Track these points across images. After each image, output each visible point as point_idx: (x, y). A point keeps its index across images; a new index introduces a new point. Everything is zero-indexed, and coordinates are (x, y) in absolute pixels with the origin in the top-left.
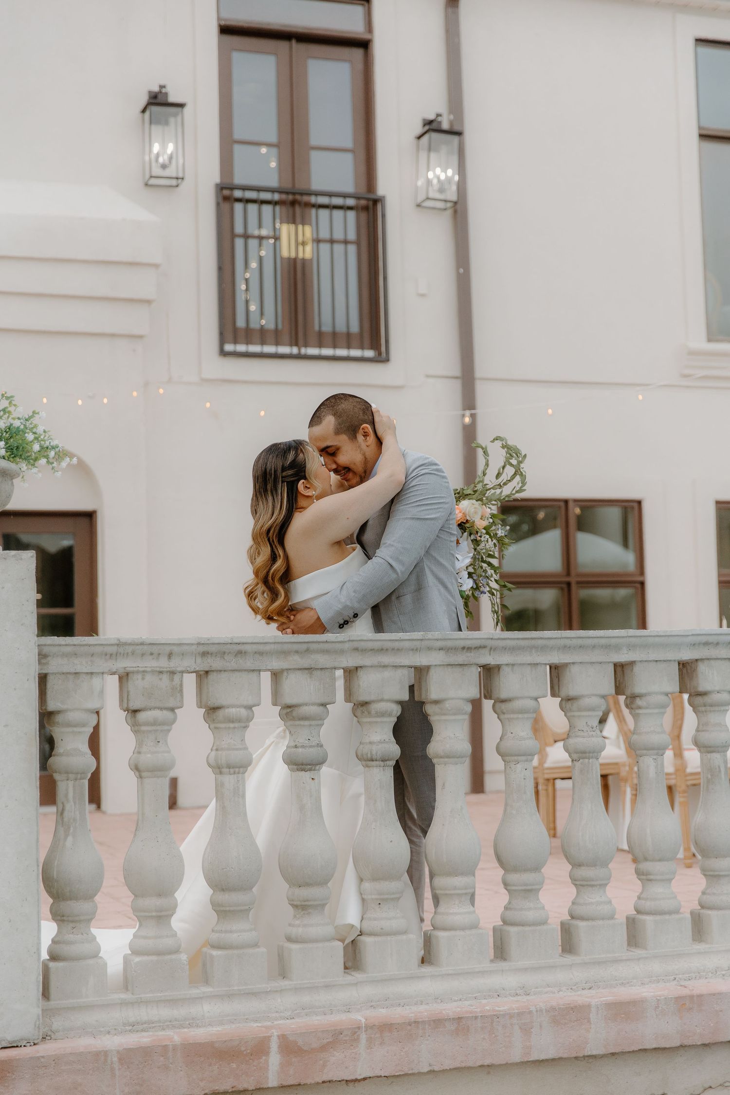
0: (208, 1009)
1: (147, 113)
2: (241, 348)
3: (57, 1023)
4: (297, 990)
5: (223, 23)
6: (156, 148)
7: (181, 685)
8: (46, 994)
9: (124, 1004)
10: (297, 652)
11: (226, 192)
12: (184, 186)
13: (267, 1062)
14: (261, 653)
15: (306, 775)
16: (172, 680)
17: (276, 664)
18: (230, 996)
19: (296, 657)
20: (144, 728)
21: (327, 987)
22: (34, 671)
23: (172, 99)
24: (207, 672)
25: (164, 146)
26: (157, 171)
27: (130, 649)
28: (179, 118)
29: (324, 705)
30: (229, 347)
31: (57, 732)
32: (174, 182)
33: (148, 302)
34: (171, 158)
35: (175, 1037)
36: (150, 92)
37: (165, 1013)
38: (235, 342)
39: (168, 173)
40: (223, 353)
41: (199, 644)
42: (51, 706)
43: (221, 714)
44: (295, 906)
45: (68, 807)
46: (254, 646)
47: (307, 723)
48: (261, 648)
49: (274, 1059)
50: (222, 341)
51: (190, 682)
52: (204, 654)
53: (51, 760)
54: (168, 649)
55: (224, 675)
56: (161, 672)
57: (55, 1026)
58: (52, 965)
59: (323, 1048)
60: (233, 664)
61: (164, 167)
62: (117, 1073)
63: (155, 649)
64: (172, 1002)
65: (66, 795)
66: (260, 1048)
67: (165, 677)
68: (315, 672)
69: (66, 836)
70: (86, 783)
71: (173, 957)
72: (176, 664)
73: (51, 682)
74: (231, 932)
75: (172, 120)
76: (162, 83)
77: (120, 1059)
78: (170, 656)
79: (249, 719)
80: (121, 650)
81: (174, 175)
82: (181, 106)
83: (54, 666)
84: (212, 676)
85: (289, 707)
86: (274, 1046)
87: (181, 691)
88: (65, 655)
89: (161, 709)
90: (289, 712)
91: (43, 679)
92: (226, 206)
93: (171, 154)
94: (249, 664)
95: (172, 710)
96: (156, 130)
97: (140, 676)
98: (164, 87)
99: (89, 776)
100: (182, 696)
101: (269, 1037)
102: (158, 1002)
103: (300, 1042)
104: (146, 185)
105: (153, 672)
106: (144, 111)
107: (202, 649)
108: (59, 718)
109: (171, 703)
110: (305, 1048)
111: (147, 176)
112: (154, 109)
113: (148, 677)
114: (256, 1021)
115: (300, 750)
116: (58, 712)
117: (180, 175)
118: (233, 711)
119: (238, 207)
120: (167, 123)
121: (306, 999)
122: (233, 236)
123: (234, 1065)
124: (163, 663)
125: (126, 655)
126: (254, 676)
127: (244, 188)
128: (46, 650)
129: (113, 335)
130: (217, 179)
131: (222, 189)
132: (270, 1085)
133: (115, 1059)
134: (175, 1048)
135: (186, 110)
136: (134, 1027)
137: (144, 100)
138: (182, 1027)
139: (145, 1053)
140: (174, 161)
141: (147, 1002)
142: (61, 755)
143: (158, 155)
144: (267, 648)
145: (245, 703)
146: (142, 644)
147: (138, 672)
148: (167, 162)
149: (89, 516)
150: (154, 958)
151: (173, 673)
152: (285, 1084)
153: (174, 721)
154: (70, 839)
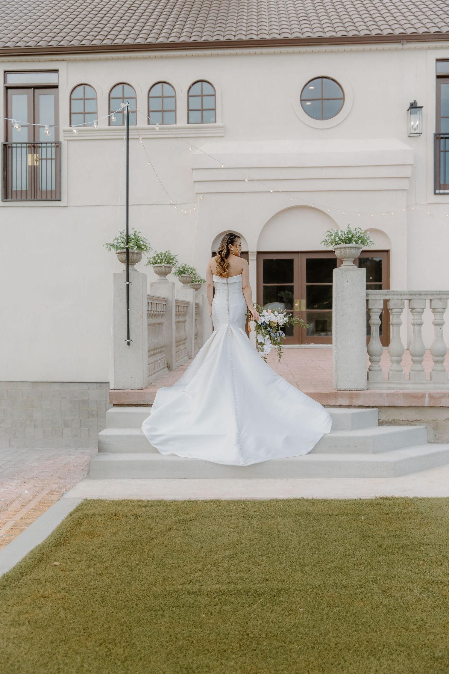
0: (410, 386)
1: (409, 111)
2: (442, 191)
3: (370, 386)
4: (434, 383)
5: (438, 75)
6: (412, 123)
7: (404, 303)
8: (368, 379)
9: (387, 383)
10: (436, 294)
11: (437, 136)
12: (422, 135)
13: (425, 400)
14: (426, 295)
15: (439, 327)
16: (402, 301)
17: (431, 297)
18: (416, 383)
19: (436, 296)
20: (394, 314)
21: (443, 383)
22: (365, 298)
23: (418, 105)
24: (411, 299)
25: (415, 122)
26: (412, 131)
27: (390, 293)
28: (421, 111)
29: (444, 309)
30: (437, 191)
31: (371, 314)
32: (419, 135)
33: (408, 178)
34: (417, 126)
35: (401, 392)
36: (411, 103)
37: (398, 386)
38: (440, 189)
39: (416, 132)
40: (435, 194)
41: (409, 292)
42: (370, 307)
43: (415, 310)
44: (434, 362)
45: (374, 333)
46: (424, 293)
47: (439, 313)
48: (426, 293)
49: (427, 399)
50: (435, 189)
51: (406, 302)
52: (410, 295)
53: (370, 321)
54: (400, 293)
55: (415, 300)
56: (399, 299)
57: (370, 387)
58: (369, 372)
59: (441, 398)
60: (418, 297)
61: (415, 129)
62: (385, 399)
63: (397, 293)
64: (400, 383)
65: (373, 330)
66: (423, 396)
67: (400, 300)
68: (442, 300)
69: (373, 340)
70: (379, 327)
71: (401, 372)
72: (403, 297)
73: (370, 301)
74: (417, 367)
75: (418, 112)
76: (415, 100)
77: (386, 395)
78: (401, 295)
79: (423, 312)
80: (388, 293)
81: (419, 132)
82: (421, 107)
83: (370, 297)
84: (412, 301)
85: (434, 309)
86: (427, 396)
87: (404, 304)
88: (373, 294)
89: (398, 309)
90: (434, 310)
91: (367, 300)
92: (438, 141)
93: (418, 125)
94: (423, 297)
95: (402, 309)
96: (413, 116)
97: (393, 300)
98: (416, 101)
99: (379, 325)
100: (404, 306)
101: (425, 394)
102: (396, 383)
103: (434, 396)
104: (409, 136)
105: (396, 299)
106: (408, 110)
107: (410, 293)
108: (372, 311)
109: (401, 307)
110: (436, 397)
111: (409, 134)
112: (412, 110)
113: (395, 300)
114: (422, 390)
115: (437, 320)
116: (371, 309)
117: (421, 132)
118: (418, 310)
119: (442, 140)
120: (416, 113)
121: (437, 386)
122: (440, 151)
123: (416, 400)
124: (399, 297)
125: (389, 295)
126: (424, 301)
127: (444, 134)
128: (368, 293)
129: (396, 190)
130: (434, 132)
131: (436, 135)
132: (426, 406)
133: (385, 395)
134: (400, 394)
135: (423, 108)
136: (390, 389)
137: (409, 106)
138: (403, 390)
139: (393, 394)
140: (419, 127)
141: (394, 383)
142: (372, 320)
143: (413, 125)
144: (428, 293)
145: (421, 308)
146: (394, 292)
147: (392, 299)
148: (416, 128)
149: (387, 251)
150: (396, 372)
151: (402, 299)
152: (430, 406)
153: (402, 312)
154: (374, 341)
